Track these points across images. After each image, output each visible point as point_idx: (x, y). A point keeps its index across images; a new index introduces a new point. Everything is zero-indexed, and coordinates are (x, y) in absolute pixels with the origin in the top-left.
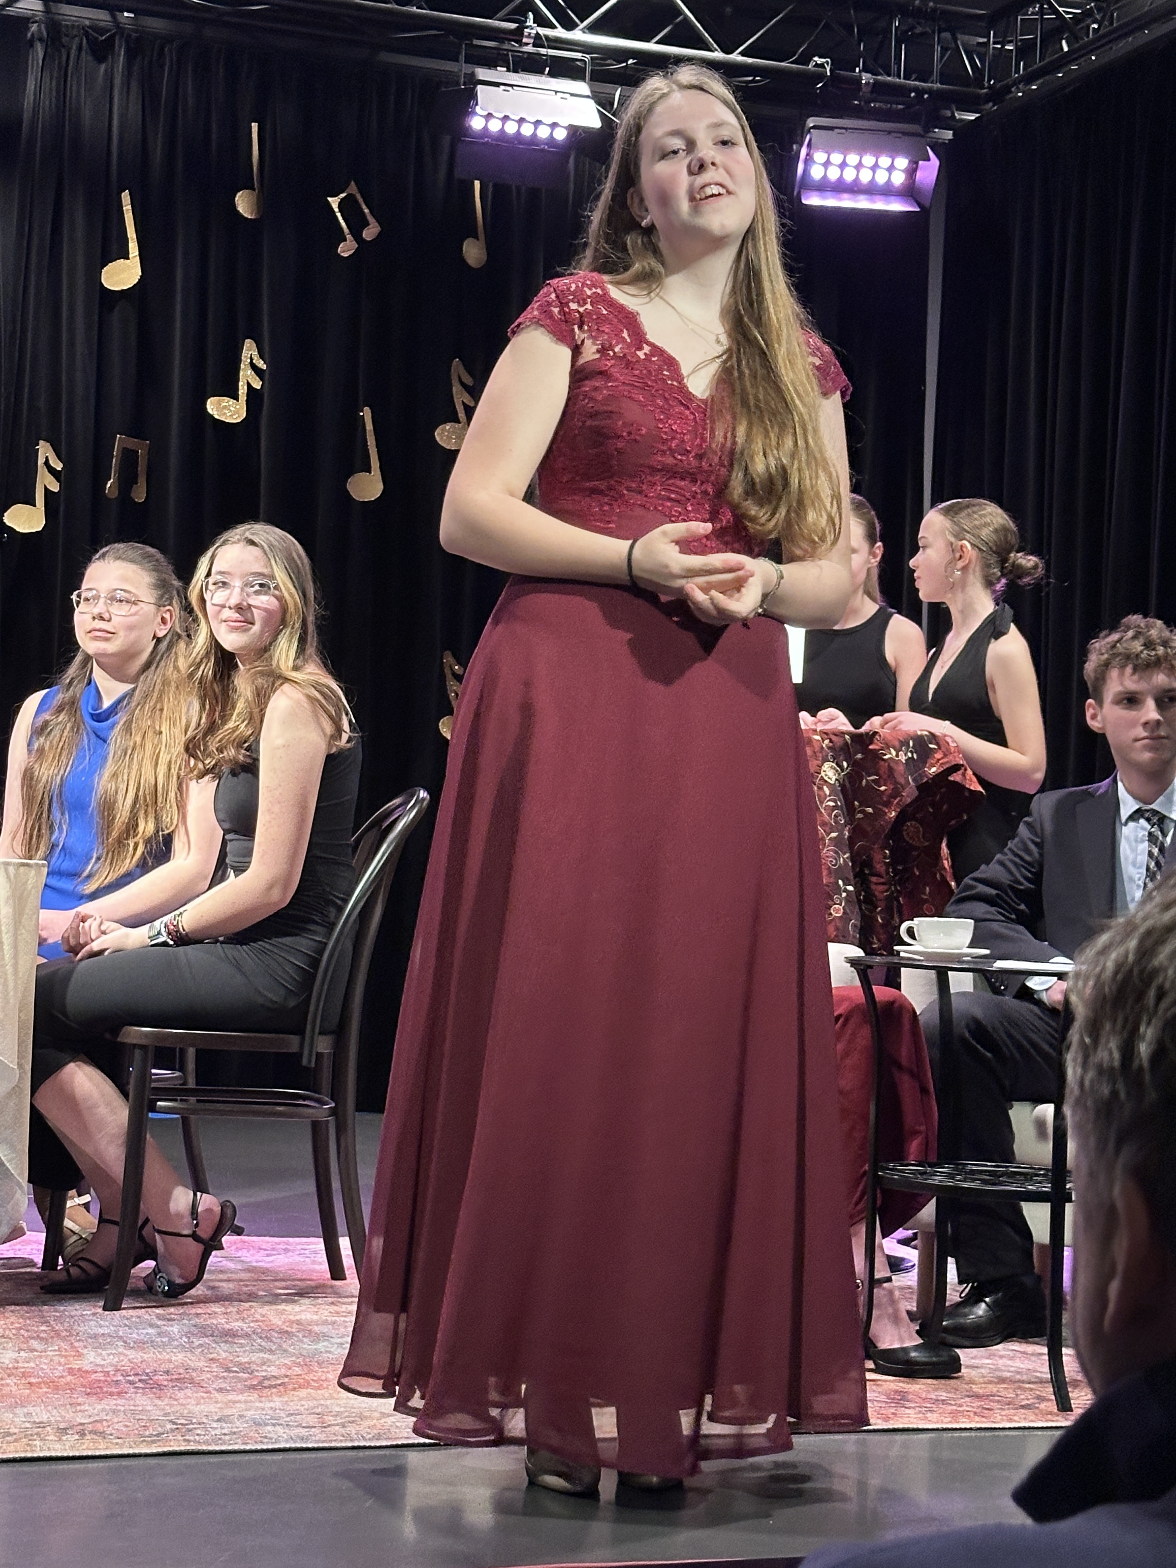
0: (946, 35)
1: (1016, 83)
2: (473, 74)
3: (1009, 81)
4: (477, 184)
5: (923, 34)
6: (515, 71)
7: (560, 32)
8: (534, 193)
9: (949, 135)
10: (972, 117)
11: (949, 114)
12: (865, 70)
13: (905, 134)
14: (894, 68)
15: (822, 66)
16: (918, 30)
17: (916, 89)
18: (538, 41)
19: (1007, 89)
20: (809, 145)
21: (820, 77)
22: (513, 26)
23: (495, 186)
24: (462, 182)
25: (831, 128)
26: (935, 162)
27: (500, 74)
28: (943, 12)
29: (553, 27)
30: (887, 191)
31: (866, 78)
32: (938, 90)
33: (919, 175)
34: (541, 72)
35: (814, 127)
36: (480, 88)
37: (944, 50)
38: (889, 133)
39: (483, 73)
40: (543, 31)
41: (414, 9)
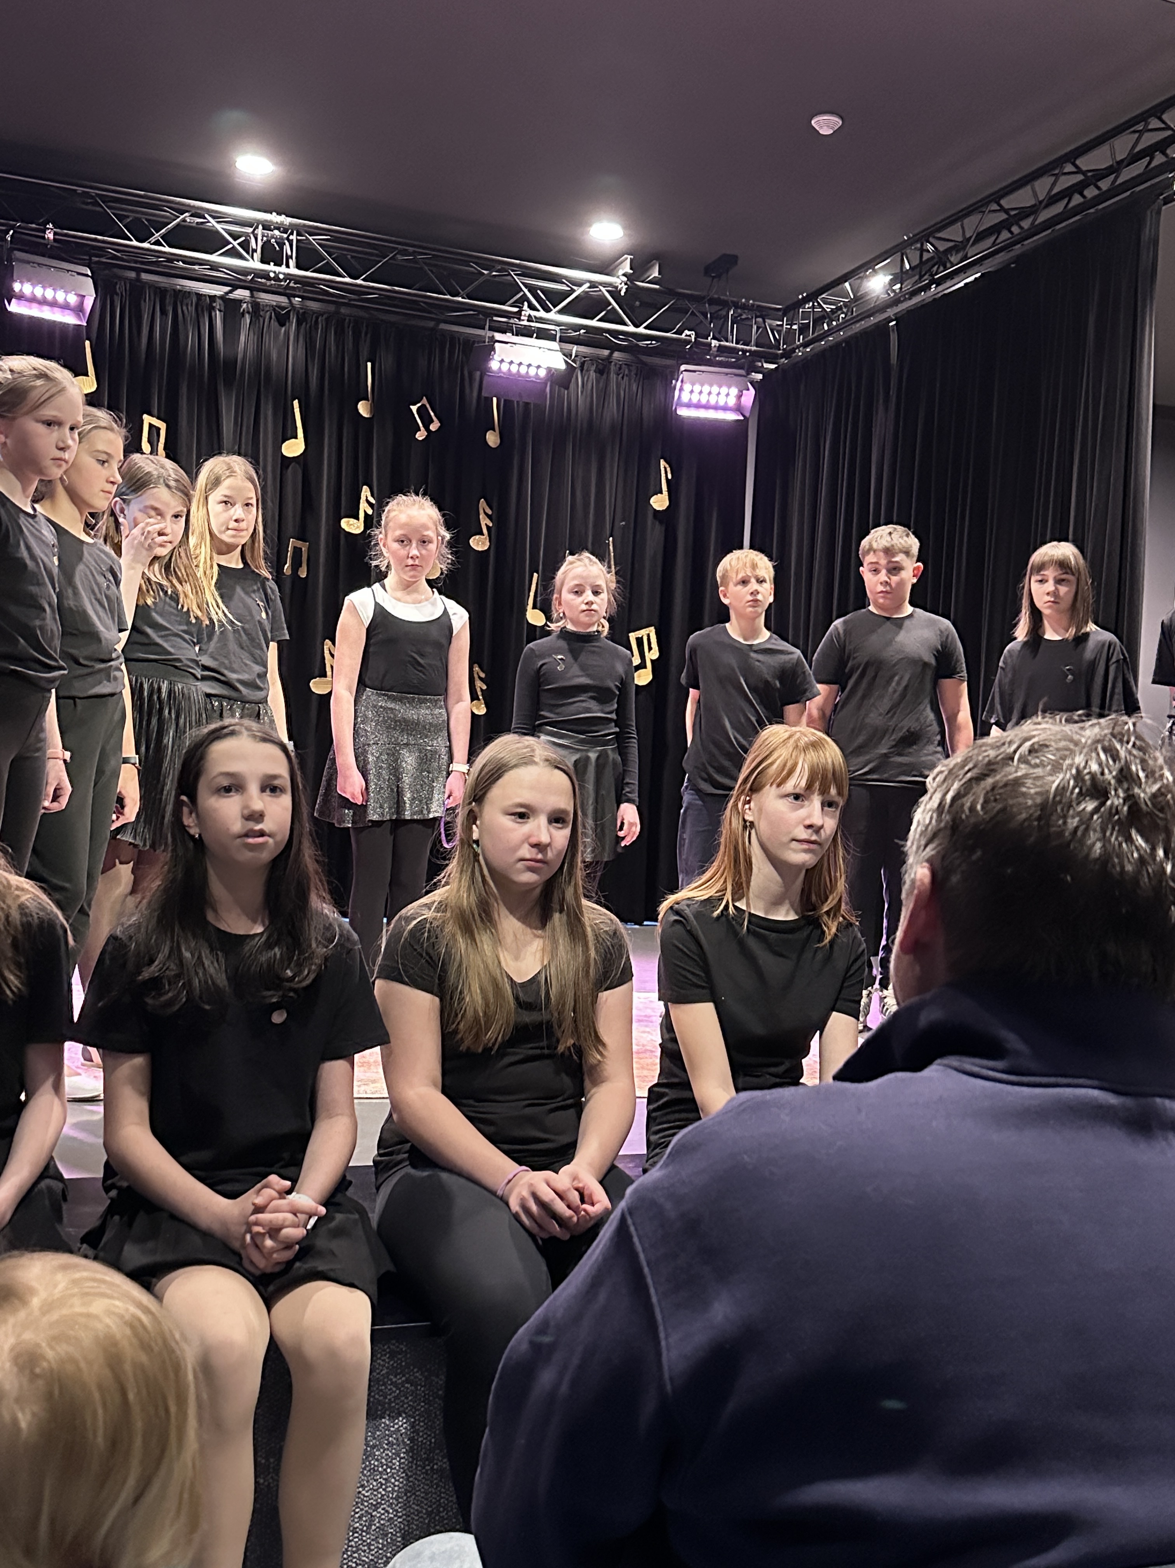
0: (760, 320)
1: (798, 347)
2: (493, 336)
3: (795, 346)
4: (495, 399)
5: (747, 319)
6: (517, 335)
7: (542, 314)
8: (527, 404)
9: (760, 376)
10: (773, 366)
11: (760, 364)
12: (714, 338)
13: (736, 375)
14: (730, 337)
15: (690, 336)
16: (743, 317)
17: (742, 350)
18: (530, 319)
19: (793, 351)
20: (682, 381)
21: (689, 342)
23: (505, 401)
24: (486, 398)
25: (694, 371)
26: (752, 391)
27: (507, 337)
28: (759, 306)
29: (538, 310)
30: (725, 408)
31: (715, 343)
32: (755, 351)
33: (743, 399)
34: (532, 337)
35: (685, 371)
36: (497, 345)
37: (758, 328)
38: (727, 374)
39: (498, 336)
40: (533, 313)
41: (460, 299)
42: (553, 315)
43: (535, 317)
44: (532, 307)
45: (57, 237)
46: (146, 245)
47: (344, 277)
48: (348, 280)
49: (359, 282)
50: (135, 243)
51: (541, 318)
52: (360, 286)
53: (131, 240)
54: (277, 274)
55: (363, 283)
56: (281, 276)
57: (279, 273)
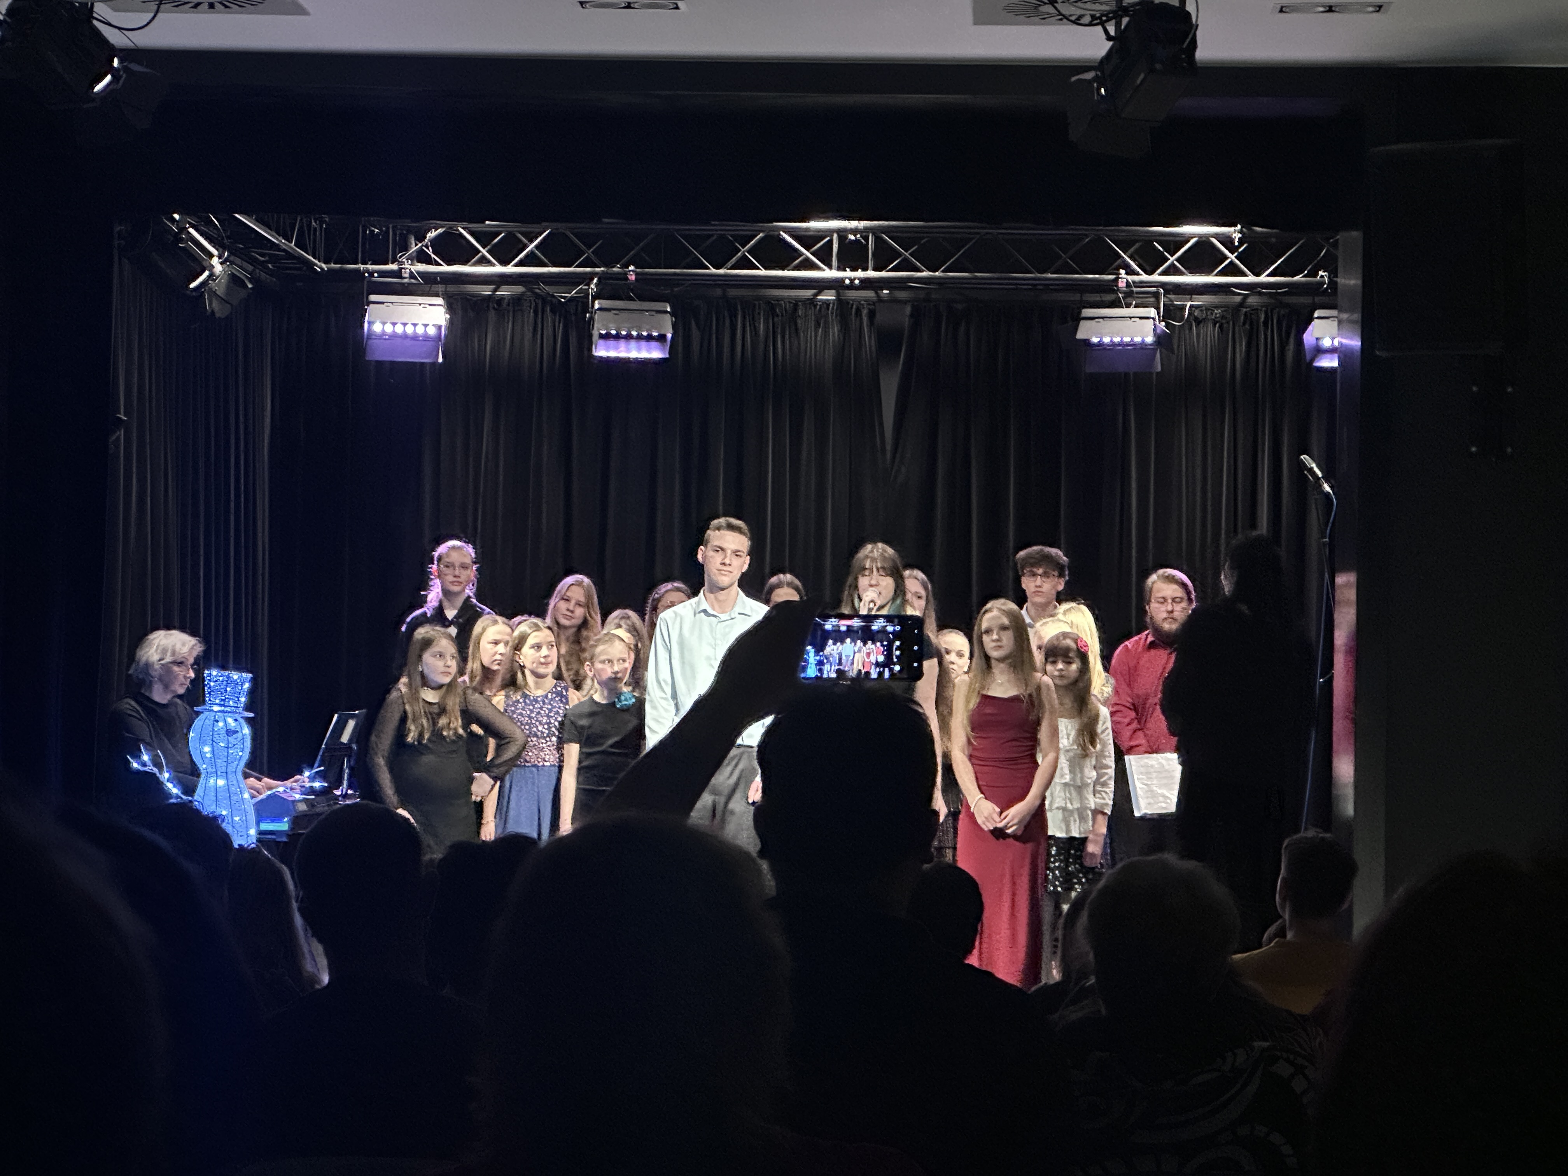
7: (1144, 277)
15: (1324, 277)
18: (1128, 285)
22: (1112, 277)
29: (1138, 274)
36: (1082, 322)
40: (1130, 278)
41: (1050, 275)
42: (1156, 277)
43: (1134, 282)
44: (1130, 272)
45: (639, 277)
46: (721, 271)
47: (922, 271)
48: (925, 274)
49: (937, 273)
50: (713, 271)
51: (1141, 282)
52: (940, 278)
53: (708, 268)
54: (852, 280)
55: (942, 274)
56: (857, 282)
57: (855, 279)
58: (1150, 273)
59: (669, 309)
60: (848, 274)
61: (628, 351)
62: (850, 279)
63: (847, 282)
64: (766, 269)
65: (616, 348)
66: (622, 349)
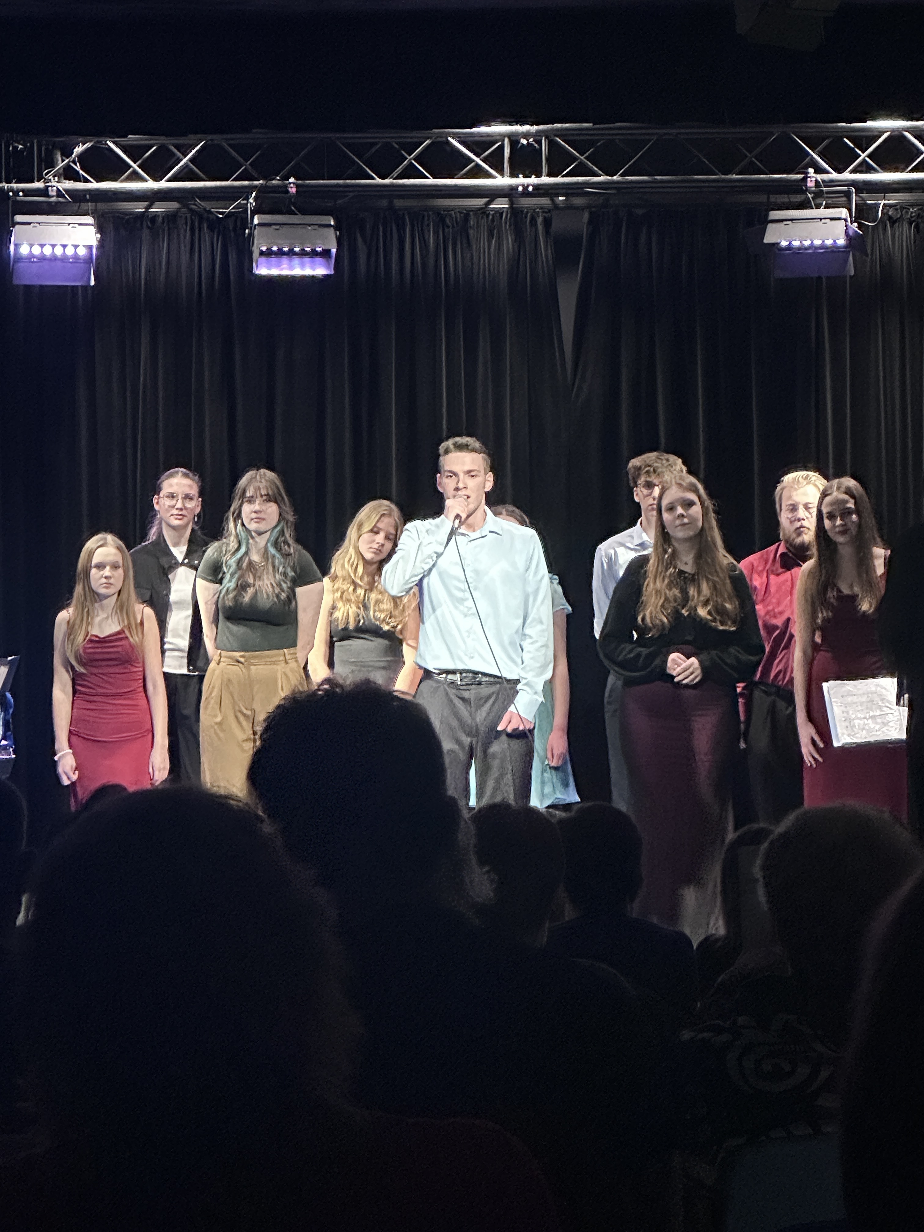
7: (834, 175)
18: (818, 184)
22: (800, 176)
29: (827, 172)
40: (819, 177)
41: (735, 176)
42: (847, 176)
43: (823, 181)
44: (819, 170)
45: (300, 189)
46: (387, 181)
47: (599, 176)
48: (602, 178)
49: (615, 178)
50: (378, 181)
51: (832, 181)
52: (618, 182)
53: (373, 178)
54: (525, 188)
55: (620, 178)
56: (531, 189)
57: (528, 185)
58: (839, 171)
59: (332, 223)
60: (521, 180)
61: (291, 268)
62: (523, 185)
63: (520, 189)
64: (434, 178)
65: (278, 266)
66: (285, 266)
